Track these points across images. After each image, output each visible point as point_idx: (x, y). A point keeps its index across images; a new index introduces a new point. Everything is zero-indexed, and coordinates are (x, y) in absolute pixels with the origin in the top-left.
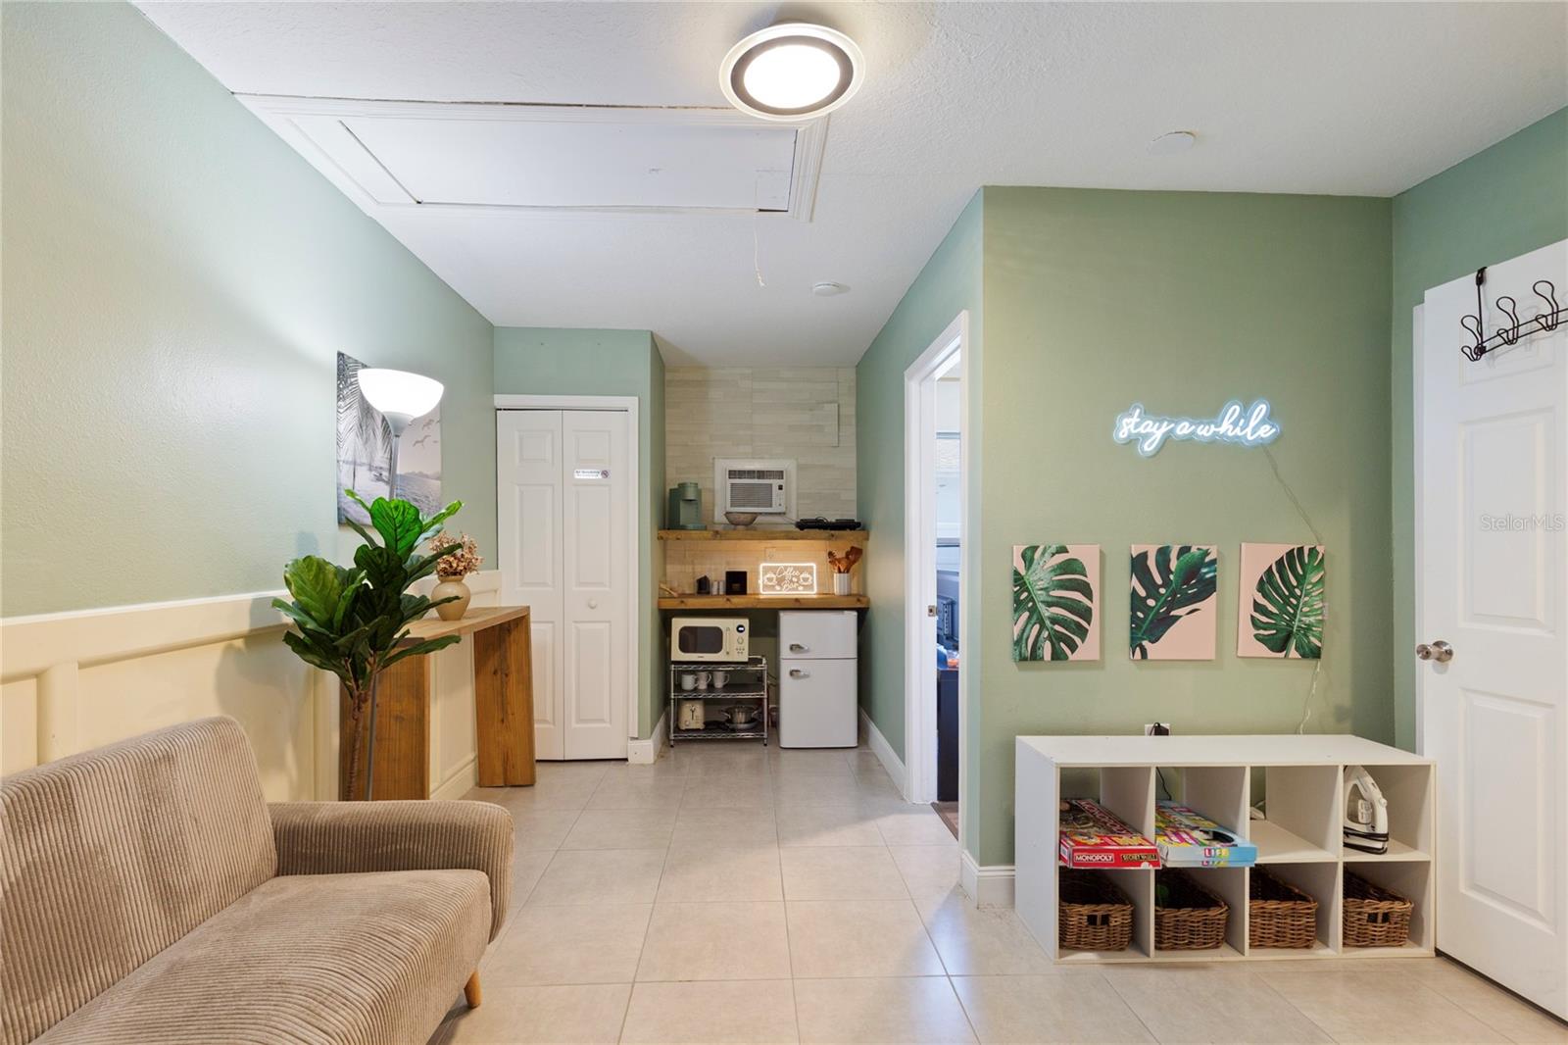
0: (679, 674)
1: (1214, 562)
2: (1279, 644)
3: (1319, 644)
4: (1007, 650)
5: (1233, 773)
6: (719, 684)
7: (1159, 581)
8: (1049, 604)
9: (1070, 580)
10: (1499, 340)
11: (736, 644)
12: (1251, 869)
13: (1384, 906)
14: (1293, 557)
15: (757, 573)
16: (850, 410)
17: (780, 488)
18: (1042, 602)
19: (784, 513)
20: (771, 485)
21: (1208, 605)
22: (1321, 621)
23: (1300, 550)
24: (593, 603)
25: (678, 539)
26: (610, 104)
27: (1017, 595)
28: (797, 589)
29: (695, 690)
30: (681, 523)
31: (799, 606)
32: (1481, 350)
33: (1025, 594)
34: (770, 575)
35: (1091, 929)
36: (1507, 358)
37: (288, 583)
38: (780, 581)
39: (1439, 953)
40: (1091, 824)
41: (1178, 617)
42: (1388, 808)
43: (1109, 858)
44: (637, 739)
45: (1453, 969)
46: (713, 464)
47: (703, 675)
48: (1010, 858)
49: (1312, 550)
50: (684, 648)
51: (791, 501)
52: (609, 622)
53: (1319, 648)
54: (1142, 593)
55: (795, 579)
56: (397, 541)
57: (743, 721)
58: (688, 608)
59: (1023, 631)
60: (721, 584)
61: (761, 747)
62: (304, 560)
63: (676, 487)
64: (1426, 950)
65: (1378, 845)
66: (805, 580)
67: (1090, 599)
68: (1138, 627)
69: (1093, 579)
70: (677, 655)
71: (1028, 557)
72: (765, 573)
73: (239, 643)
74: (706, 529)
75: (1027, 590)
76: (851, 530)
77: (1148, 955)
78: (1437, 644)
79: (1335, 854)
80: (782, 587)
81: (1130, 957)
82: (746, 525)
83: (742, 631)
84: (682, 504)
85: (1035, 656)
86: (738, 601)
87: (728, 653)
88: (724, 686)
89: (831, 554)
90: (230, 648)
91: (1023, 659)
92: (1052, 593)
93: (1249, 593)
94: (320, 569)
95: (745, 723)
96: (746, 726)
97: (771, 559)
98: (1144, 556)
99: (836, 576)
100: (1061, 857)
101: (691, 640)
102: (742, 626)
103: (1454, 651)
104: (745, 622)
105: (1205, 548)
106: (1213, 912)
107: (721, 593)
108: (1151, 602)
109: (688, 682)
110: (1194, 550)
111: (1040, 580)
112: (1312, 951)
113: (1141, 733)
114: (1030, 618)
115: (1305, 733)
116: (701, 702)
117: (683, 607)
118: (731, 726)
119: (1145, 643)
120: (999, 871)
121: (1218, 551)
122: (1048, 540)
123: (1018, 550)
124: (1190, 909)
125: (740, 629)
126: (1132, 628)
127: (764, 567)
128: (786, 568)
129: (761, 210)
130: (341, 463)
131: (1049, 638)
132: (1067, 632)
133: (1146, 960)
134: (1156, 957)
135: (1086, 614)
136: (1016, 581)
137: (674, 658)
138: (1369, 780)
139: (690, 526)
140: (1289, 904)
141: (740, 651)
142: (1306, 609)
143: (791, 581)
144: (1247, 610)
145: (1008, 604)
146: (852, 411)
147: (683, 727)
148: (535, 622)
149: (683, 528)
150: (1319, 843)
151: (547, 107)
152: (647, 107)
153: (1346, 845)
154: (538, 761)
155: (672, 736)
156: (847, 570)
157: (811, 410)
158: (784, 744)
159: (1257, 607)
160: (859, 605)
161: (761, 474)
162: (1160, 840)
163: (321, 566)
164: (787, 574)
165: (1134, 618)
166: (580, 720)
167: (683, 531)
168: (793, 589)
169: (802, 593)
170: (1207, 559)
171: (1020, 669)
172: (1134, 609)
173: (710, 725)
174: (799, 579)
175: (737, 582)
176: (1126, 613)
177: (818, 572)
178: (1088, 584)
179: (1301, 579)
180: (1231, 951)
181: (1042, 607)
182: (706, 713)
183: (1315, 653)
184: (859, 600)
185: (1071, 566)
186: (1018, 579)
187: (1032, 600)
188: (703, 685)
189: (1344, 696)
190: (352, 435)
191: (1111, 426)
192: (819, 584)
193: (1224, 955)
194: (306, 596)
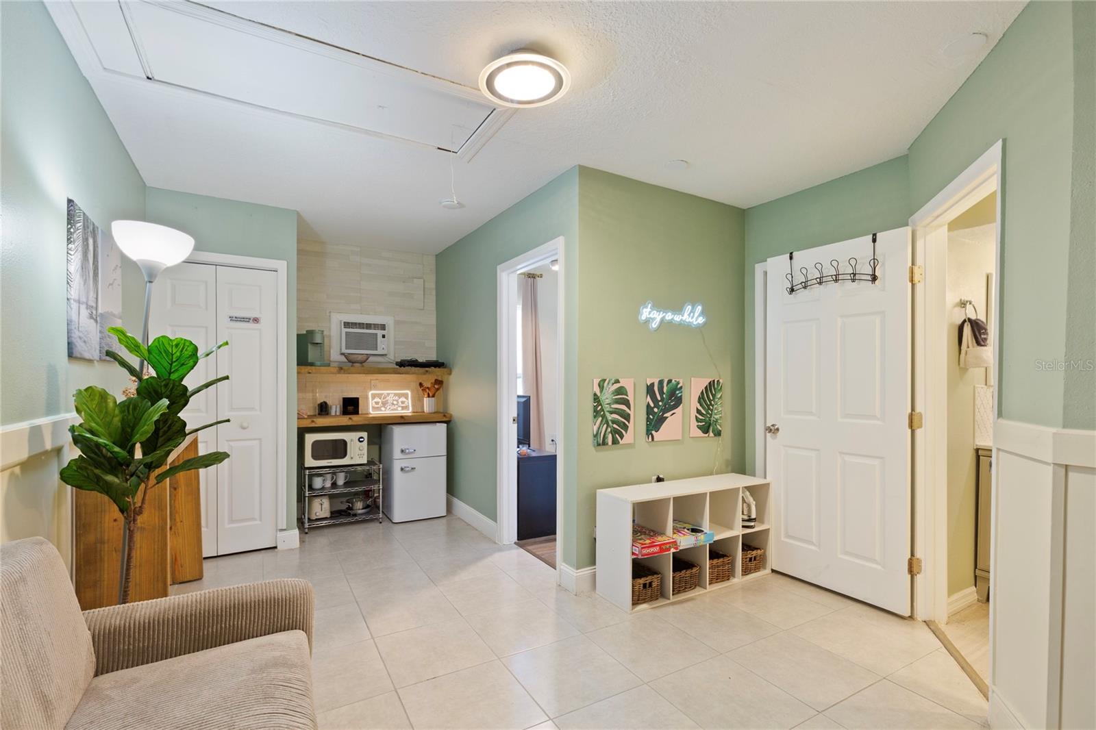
0: (311, 476)
1: (681, 387)
2: (705, 430)
3: (720, 429)
4: (589, 440)
5: (701, 497)
6: (341, 482)
7: (659, 399)
8: (611, 413)
9: (621, 398)
10: (800, 286)
11: (358, 451)
12: (710, 544)
13: (754, 552)
14: (711, 384)
15: (367, 398)
16: (432, 285)
17: (384, 336)
18: (608, 411)
19: (386, 355)
20: (376, 334)
21: (678, 411)
22: (721, 417)
23: (714, 381)
24: (245, 425)
25: (310, 373)
26: (381, 59)
27: (595, 407)
28: (396, 409)
29: (323, 488)
30: (309, 361)
31: (403, 421)
32: (792, 290)
33: (600, 407)
34: (377, 400)
35: (644, 591)
36: (802, 294)
37: (78, 411)
38: (384, 404)
39: (773, 571)
40: (639, 534)
41: (667, 417)
42: (756, 506)
43: (656, 549)
44: (285, 530)
45: (779, 576)
46: (330, 316)
47: (329, 476)
48: (592, 561)
49: (718, 381)
50: (315, 457)
51: (390, 348)
52: (260, 439)
53: (720, 431)
54: (652, 405)
55: (395, 403)
56: (170, 373)
57: (361, 507)
58: (316, 426)
59: (599, 428)
60: (338, 406)
61: (378, 524)
62: (86, 390)
63: (305, 332)
64: (768, 571)
65: (752, 524)
66: (403, 402)
67: (630, 409)
68: (651, 424)
69: (630, 398)
70: (310, 462)
71: (601, 386)
72: (373, 398)
73: (17, 470)
74: (329, 365)
75: (601, 405)
76: (439, 368)
77: (669, 599)
78: (773, 425)
79: (738, 531)
80: (386, 408)
81: (662, 602)
82: (361, 363)
83: (362, 441)
84: (310, 347)
85: (604, 443)
86: (356, 420)
87: (352, 458)
88: (345, 483)
89: (421, 385)
90: (12, 474)
91: (599, 445)
92: (613, 406)
93: (695, 404)
94: (102, 398)
95: (363, 509)
96: (363, 511)
97: (376, 388)
98: (653, 384)
99: (426, 400)
100: (633, 554)
101: (321, 450)
102: (362, 438)
103: (780, 428)
104: (365, 435)
105: (678, 380)
106: (694, 570)
107: (338, 414)
108: (656, 410)
109: (318, 483)
110: (673, 381)
111: (607, 399)
112: (730, 581)
113: (650, 482)
114: (602, 421)
115: (717, 474)
116: (327, 497)
117: (313, 425)
118: (352, 512)
119: (653, 432)
120: (586, 571)
121: (683, 383)
122: (610, 376)
123: (596, 382)
124: (685, 571)
125: (361, 440)
126: (647, 424)
127: (372, 394)
128: (388, 394)
129: (439, 148)
130: (72, 301)
131: (611, 432)
132: (618, 427)
133: (668, 602)
134: (673, 599)
135: (627, 417)
136: (595, 399)
137: (307, 465)
138: (748, 493)
139: (318, 363)
140: (721, 560)
141: (361, 456)
142: (716, 411)
143: (393, 404)
144: (694, 413)
145: (591, 413)
146: (433, 286)
147: (314, 517)
148: (201, 442)
149: (312, 364)
150: (730, 527)
151: (321, 44)
152: (407, 69)
153: (743, 527)
154: (205, 558)
155: (307, 525)
156: (433, 396)
157: (404, 282)
158: (396, 519)
159: (698, 410)
160: (445, 419)
161: (368, 326)
162: (675, 536)
163: (103, 396)
164: (390, 399)
165: (648, 419)
166: (232, 521)
167: (313, 367)
168: (395, 410)
169: (400, 412)
170: (679, 386)
171: (597, 451)
172: (648, 414)
173: (335, 514)
174: (398, 402)
175: (351, 405)
176: (645, 416)
177: (412, 397)
178: (628, 401)
179: (714, 396)
180: (700, 589)
181: (607, 414)
182: (331, 505)
183: (718, 434)
184: (445, 416)
185: (621, 391)
186: (596, 398)
187: (603, 410)
188: (328, 484)
189: (728, 455)
190: (78, 276)
191: (638, 313)
192: (413, 406)
193: (697, 592)
194: (95, 423)
